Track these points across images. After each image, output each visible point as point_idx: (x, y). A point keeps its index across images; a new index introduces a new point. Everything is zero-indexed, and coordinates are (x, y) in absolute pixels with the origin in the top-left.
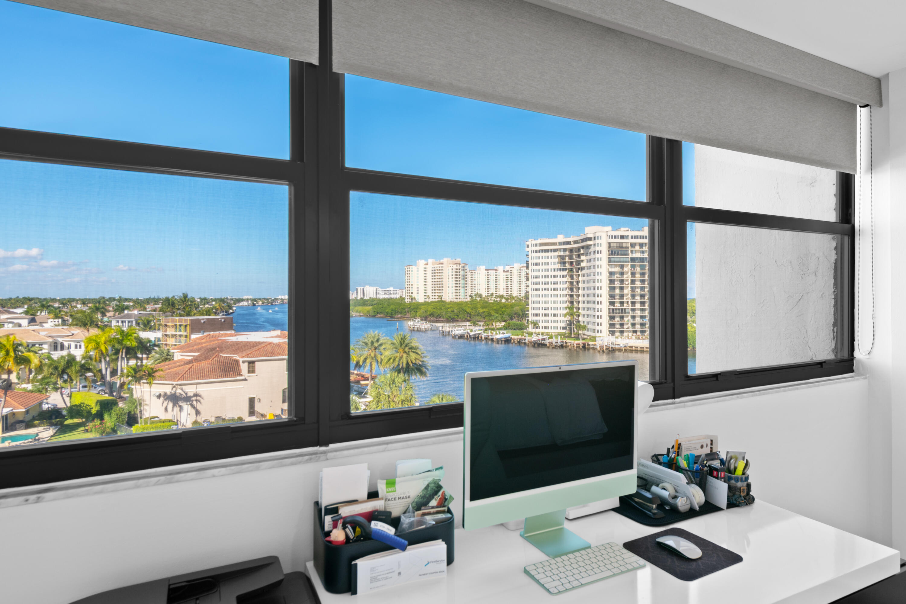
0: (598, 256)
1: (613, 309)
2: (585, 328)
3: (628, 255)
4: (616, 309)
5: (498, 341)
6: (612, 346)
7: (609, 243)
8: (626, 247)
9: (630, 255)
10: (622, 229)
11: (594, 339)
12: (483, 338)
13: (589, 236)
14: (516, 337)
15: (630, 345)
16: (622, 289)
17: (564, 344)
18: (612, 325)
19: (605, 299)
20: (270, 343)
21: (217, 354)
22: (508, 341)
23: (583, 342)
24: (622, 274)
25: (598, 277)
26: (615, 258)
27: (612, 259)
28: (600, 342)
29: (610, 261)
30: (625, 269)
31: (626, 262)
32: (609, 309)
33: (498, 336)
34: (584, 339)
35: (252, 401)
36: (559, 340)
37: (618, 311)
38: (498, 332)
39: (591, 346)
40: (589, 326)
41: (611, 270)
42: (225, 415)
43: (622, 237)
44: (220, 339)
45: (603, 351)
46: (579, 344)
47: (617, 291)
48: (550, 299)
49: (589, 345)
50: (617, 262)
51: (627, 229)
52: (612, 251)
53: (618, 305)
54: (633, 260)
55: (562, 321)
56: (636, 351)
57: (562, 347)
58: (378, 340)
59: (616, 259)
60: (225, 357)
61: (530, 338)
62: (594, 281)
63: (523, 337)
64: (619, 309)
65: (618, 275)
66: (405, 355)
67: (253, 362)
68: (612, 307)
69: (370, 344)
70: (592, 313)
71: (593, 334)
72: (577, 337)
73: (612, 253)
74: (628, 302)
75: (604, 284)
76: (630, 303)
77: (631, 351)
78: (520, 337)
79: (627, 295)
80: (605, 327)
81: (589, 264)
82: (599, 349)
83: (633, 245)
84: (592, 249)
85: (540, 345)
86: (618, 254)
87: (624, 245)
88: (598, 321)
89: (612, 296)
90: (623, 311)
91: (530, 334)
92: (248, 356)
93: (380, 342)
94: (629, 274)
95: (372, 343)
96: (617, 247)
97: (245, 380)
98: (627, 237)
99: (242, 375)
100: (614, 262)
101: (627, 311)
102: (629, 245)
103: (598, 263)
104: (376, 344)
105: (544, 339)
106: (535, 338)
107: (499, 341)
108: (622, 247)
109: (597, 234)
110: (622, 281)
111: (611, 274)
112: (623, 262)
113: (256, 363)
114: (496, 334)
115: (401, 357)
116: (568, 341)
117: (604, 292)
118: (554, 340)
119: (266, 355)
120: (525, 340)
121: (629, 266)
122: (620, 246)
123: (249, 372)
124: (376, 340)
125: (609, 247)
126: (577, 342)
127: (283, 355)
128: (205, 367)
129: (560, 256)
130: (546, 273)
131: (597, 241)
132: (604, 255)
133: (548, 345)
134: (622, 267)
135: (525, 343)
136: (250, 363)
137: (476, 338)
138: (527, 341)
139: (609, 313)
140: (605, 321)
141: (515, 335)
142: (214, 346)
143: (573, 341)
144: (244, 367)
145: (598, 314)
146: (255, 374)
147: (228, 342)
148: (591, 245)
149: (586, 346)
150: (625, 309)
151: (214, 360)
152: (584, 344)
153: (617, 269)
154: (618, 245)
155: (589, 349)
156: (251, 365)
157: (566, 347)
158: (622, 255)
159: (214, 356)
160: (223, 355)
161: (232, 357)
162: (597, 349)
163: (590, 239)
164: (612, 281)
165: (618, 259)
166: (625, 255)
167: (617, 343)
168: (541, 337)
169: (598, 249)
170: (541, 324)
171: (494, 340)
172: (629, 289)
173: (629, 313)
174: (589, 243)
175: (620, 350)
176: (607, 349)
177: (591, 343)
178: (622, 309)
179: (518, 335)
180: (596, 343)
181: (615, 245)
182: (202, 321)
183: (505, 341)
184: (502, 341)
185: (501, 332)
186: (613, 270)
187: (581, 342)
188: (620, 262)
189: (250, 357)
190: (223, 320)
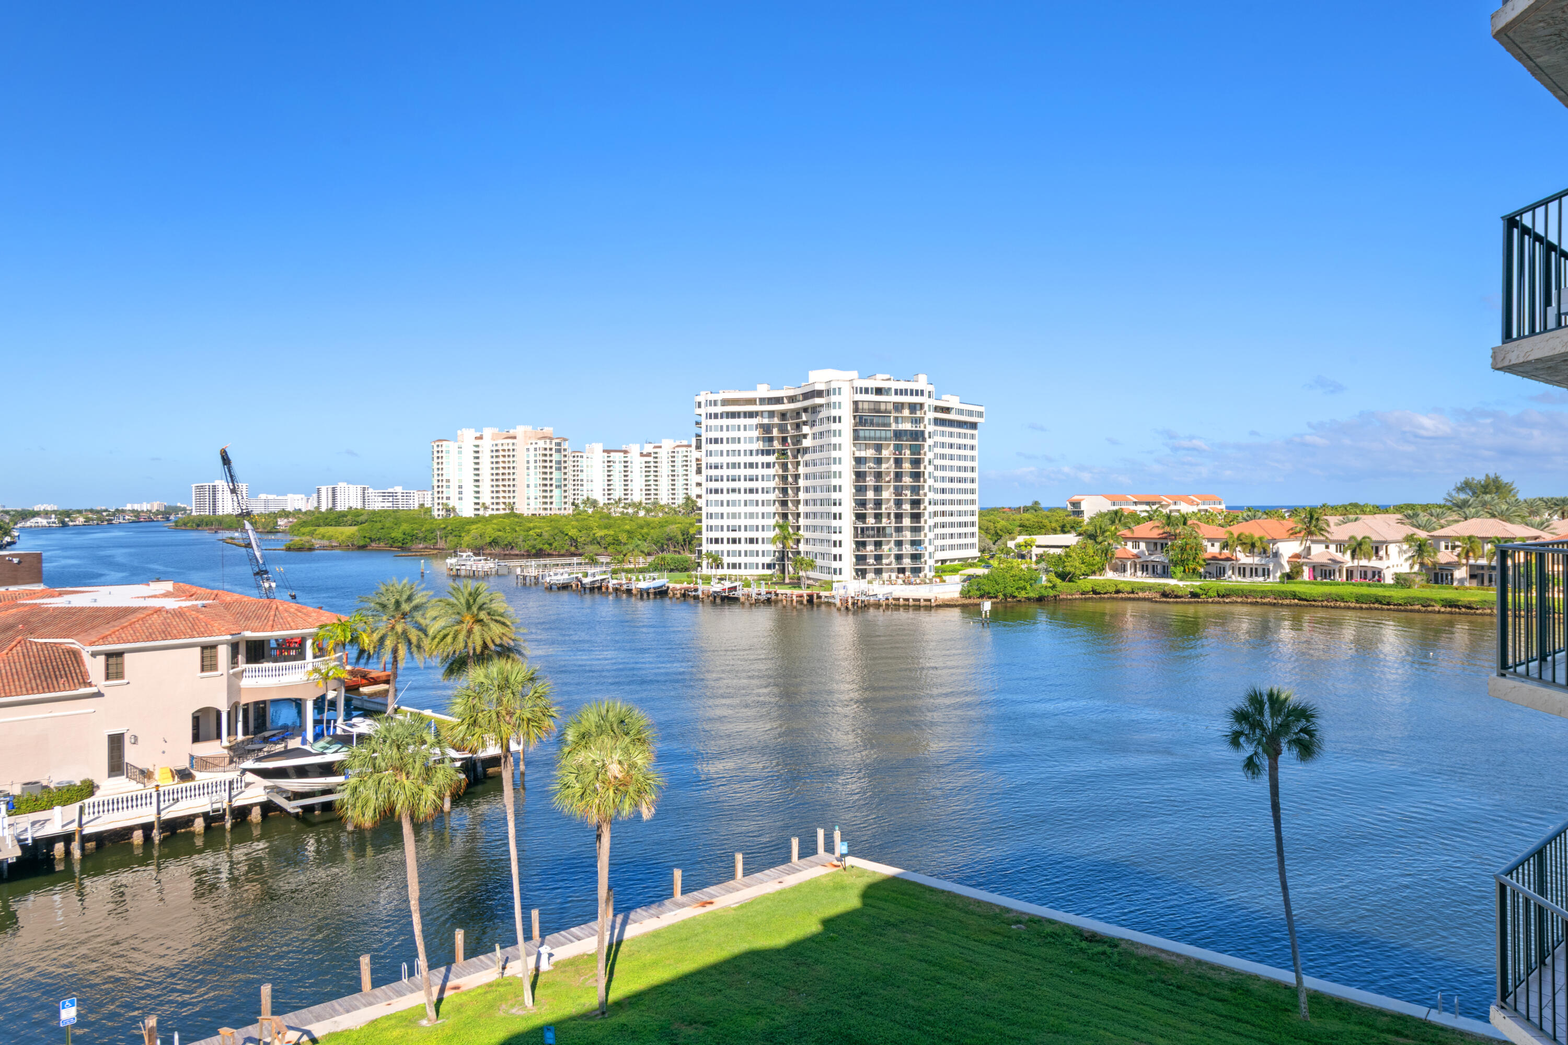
0: (834, 426)
1: (862, 529)
2: (812, 565)
3: (890, 425)
4: (868, 528)
5: (642, 595)
6: (864, 598)
7: (856, 403)
8: (886, 411)
9: (894, 427)
10: (879, 376)
11: (829, 585)
12: (611, 590)
13: (818, 387)
14: (678, 586)
15: (896, 594)
16: (878, 489)
17: (773, 597)
18: (860, 559)
19: (847, 509)
20: (158, 611)
21: (19, 638)
22: (662, 593)
23: (809, 591)
24: (879, 461)
25: (834, 468)
26: (865, 431)
27: (861, 434)
28: (842, 592)
29: (856, 437)
30: (885, 453)
31: (886, 439)
32: (856, 529)
33: (643, 585)
34: (809, 586)
35: (116, 743)
36: (763, 590)
37: (871, 532)
38: (641, 577)
39: (823, 600)
40: (819, 562)
41: (858, 454)
42: (47, 777)
43: (879, 391)
44: (23, 605)
45: (847, 608)
46: (801, 596)
47: (870, 495)
48: (742, 509)
49: (819, 597)
50: (870, 439)
51: (888, 376)
52: (861, 417)
53: (871, 521)
54: (898, 435)
55: (769, 550)
56: (907, 607)
57: (768, 601)
58: (409, 599)
59: (867, 434)
60: (41, 644)
61: (706, 587)
62: (828, 475)
63: (692, 585)
64: (873, 528)
65: (872, 465)
66: (477, 628)
67: (120, 654)
68: (860, 525)
69: (391, 606)
70: (824, 535)
71: (825, 577)
72: (796, 583)
73: (860, 420)
74: (889, 514)
75: (847, 481)
76: (892, 516)
77: (897, 607)
78: (685, 585)
79: (889, 500)
80: (848, 564)
81: (818, 442)
82: (838, 603)
83: (899, 407)
84: (823, 414)
85: (727, 600)
86: (872, 424)
87: (883, 407)
88: (836, 551)
89: (862, 503)
90: (880, 531)
91: (707, 579)
92: (104, 639)
93: (414, 603)
94: (892, 461)
95: (398, 604)
96: (870, 410)
97: (99, 694)
98: (887, 391)
99: (90, 685)
100: (865, 439)
101: (888, 531)
102: (890, 407)
103: (834, 440)
104: (406, 607)
105: (735, 588)
106: (716, 587)
107: (644, 594)
108: (879, 411)
109: (834, 385)
110: (878, 475)
111: (858, 461)
112: (880, 439)
113: (126, 656)
114: (638, 580)
115: (470, 632)
116: (781, 590)
117: (847, 496)
118: (753, 591)
119: (150, 638)
120: (696, 590)
121: (892, 447)
122: (876, 408)
123: (108, 677)
124: (405, 597)
125: (856, 410)
126: (797, 592)
127: (192, 637)
129: (762, 426)
130: (736, 459)
131: (834, 398)
132: (847, 425)
133: (742, 599)
134: (879, 448)
135: (696, 598)
136: (109, 655)
137: (597, 589)
138: (700, 593)
139: (856, 536)
140: (848, 550)
141: (676, 582)
142: (11, 620)
143: (789, 592)
144: (95, 667)
145: (835, 537)
146: (125, 681)
147: (48, 609)
148: (822, 406)
149: (815, 600)
150: (884, 528)
151: (14, 651)
152: (811, 597)
153: (870, 453)
154: (872, 406)
155: (819, 605)
156: (112, 661)
157: (776, 602)
158: (878, 425)
159: (14, 643)
160: (36, 640)
161: (61, 644)
162: (835, 604)
163: (819, 394)
164: (859, 476)
165: (872, 434)
166: (884, 425)
167: (871, 593)
168: (727, 584)
169: (834, 413)
170: (726, 560)
171: (634, 592)
172: (892, 489)
173: (891, 536)
174: (818, 401)
175: (877, 605)
176: (853, 604)
177: (823, 594)
178: (878, 528)
179: (682, 582)
180: (834, 593)
181: (866, 406)
183: (655, 594)
184: (648, 594)
185: (647, 575)
186: (862, 454)
187: (805, 592)
188: (875, 439)
189: (110, 643)
190: (16, 560)
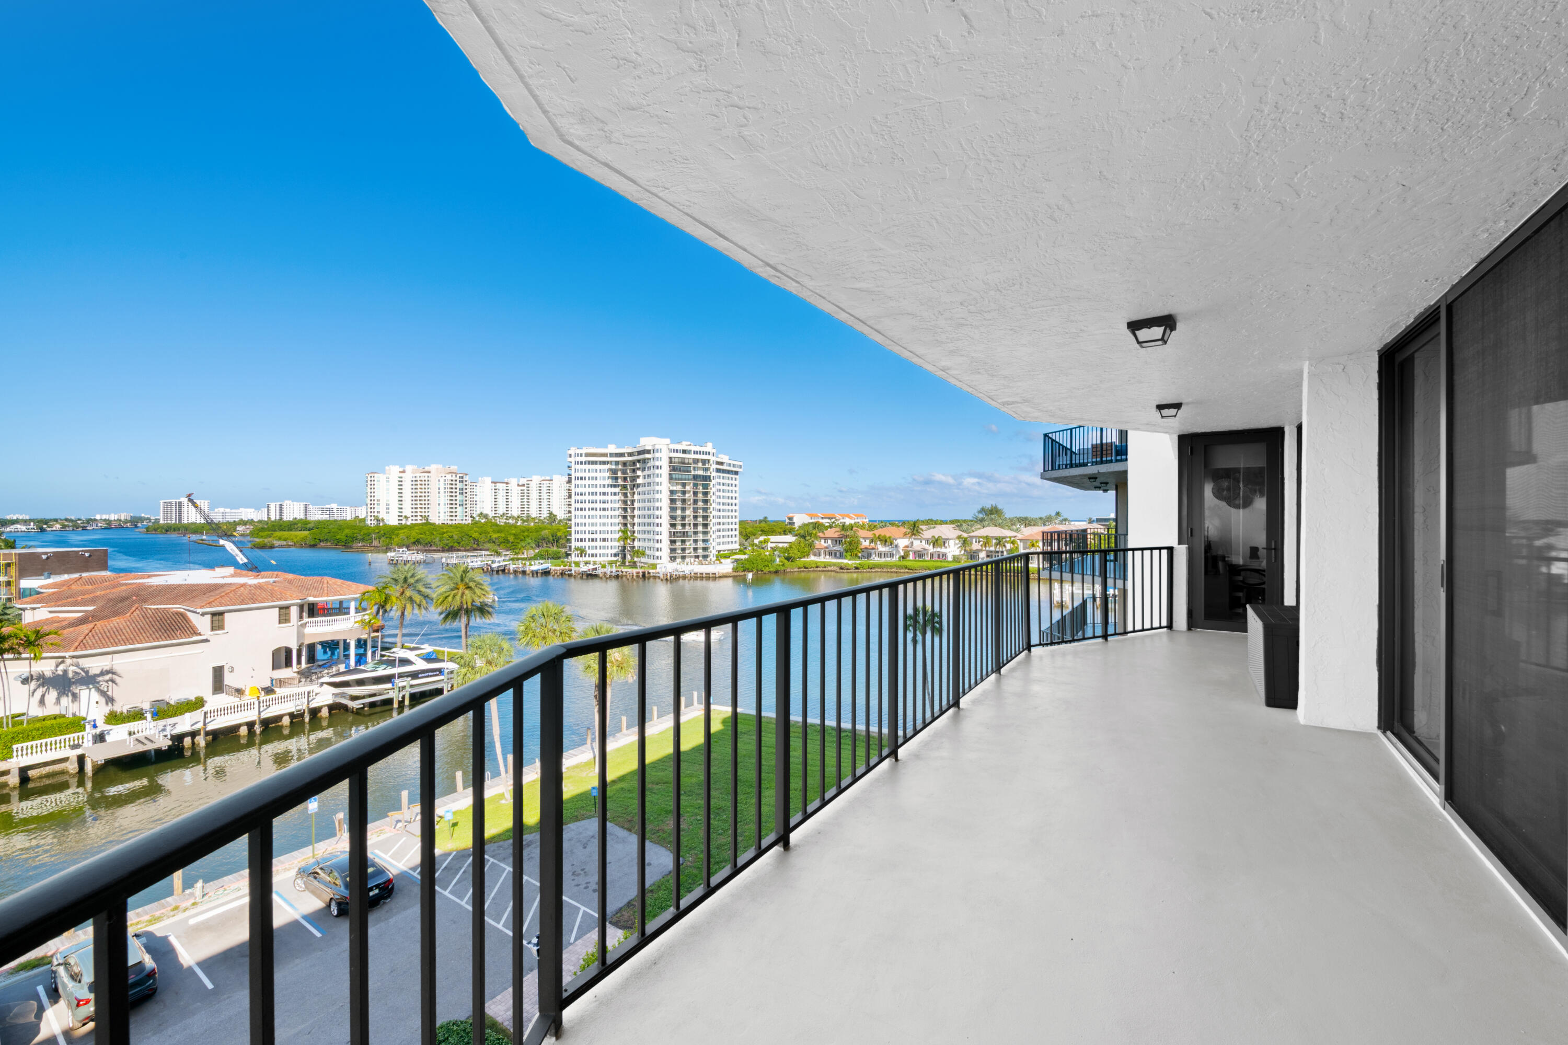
0: (657, 471)
1: (674, 533)
2: (643, 554)
3: (690, 472)
4: (677, 532)
5: (533, 574)
6: (677, 573)
7: (670, 458)
8: (688, 464)
9: (693, 473)
10: (684, 443)
11: (654, 566)
12: (512, 571)
13: (647, 448)
14: (558, 568)
15: (696, 571)
16: (683, 509)
17: (620, 574)
18: (673, 550)
19: (665, 521)
20: (243, 585)
21: (136, 605)
22: (546, 573)
23: (643, 570)
24: (684, 493)
25: (657, 496)
26: (676, 474)
27: (674, 476)
28: (664, 570)
29: (671, 478)
30: (688, 488)
31: (688, 480)
32: (670, 532)
33: (534, 568)
34: (642, 567)
35: (218, 673)
36: (614, 569)
37: (679, 535)
38: (533, 563)
39: (652, 574)
40: (648, 552)
41: (672, 488)
42: (168, 696)
43: (684, 452)
44: (126, 584)
45: (667, 579)
46: (638, 573)
47: (679, 512)
48: (598, 521)
49: (649, 573)
50: (679, 479)
51: (689, 443)
52: (673, 467)
53: (679, 528)
54: (696, 477)
55: (615, 545)
56: (702, 578)
57: (617, 577)
59: (677, 476)
60: (154, 609)
61: (577, 569)
62: (654, 500)
63: (567, 568)
64: (680, 532)
65: (680, 495)
67: (221, 614)
68: (673, 530)
70: (651, 536)
71: (651, 561)
72: (634, 565)
73: (673, 469)
74: (690, 524)
75: (665, 504)
76: (692, 525)
77: (696, 578)
78: (562, 567)
79: (690, 516)
80: (665, 553)
81: (647, 481)
82: (662, 576)
83: (696, 461)
84: (651, 464)
85: (591, 576)
86: (680, 471)
87: (686, 461)
88: (658, 545)
89: (673, 517)
90: (685, 534)
91: (577, 564)
92: (210, 604)
94: (692, 493)
95: (405, 580)
96: (679, 463)
97: (207, 641)
98: (689, 452)
99: (200, 634)
100: (676, 479)
101: (689, 534)
102: (691, 461)
103: (657, 480)
105: (596, 569)
106: (584, 568)
107: (535, 573)
108: (684, 463)
109: (657, 447)
110: (684, 501)
111: (672, 492)
112: (685, 480)
113: (226, 615)
114: (531, 565)
116: (624, 570)
117: (665, 513)
118: (608, 570)
119: (242, 603)
120: (571, 570)
121: (692, 485)
122: (683, 462)
123: (212, 629)
124: (410, 574)
125: (671, 462)
126: (635, 571)
127: (273, 601)
128: (121, 626)
129: (611, 470)
130: (594, 490)
131: (657, 455)
132: (665, 471)
133: (601, 575)
134: (684, 485)
135: (570, 575)
136: (214, 614)
137: (503, 571)
138: (573, 572)
139: (670, 536)
140: (665, 545)
141: (555, 566)
142: (124, 594)
143: (630, 570)
144: (202, 623)
145: (657, 537)
146: (225, 631)
147: (153, 586)
148: (649, 459)
149: (647, 575)
150: (687, 532)
151: (135, 614)
152: (644, 574)
153: (679, 488)
154: (680, 460)
155: (649, 578)
156: (216, 618)
157: (622, 577)
158: (684, 471)
159: (133, 609)
160: (150, 607)
161: (169, 608)
162: (659, 577)
163: (648, 452)
164: (673, 501)
165: (680, 476)
166: (688, 471)
167: (680, 570)
168: (591, 567)
169: (657, 463)
170: (589, 552)
171: (528, 572)
172: (692, 509)
173: (691, 536)
174: (647, 456)
175: (684, 577)
176: (671, 577)
177: (651, 571)
178: (684, 532)
179: (560, 566)
180: (658, 570)
181: (677, 460)
182: (44, 557)
183: (542, 573)
184: (537, 573)
185: (537, 562)
186: (674, 488)
187: (641, 571)
188: (682, 479)
189: (215, 607)
190: (87, 555)
